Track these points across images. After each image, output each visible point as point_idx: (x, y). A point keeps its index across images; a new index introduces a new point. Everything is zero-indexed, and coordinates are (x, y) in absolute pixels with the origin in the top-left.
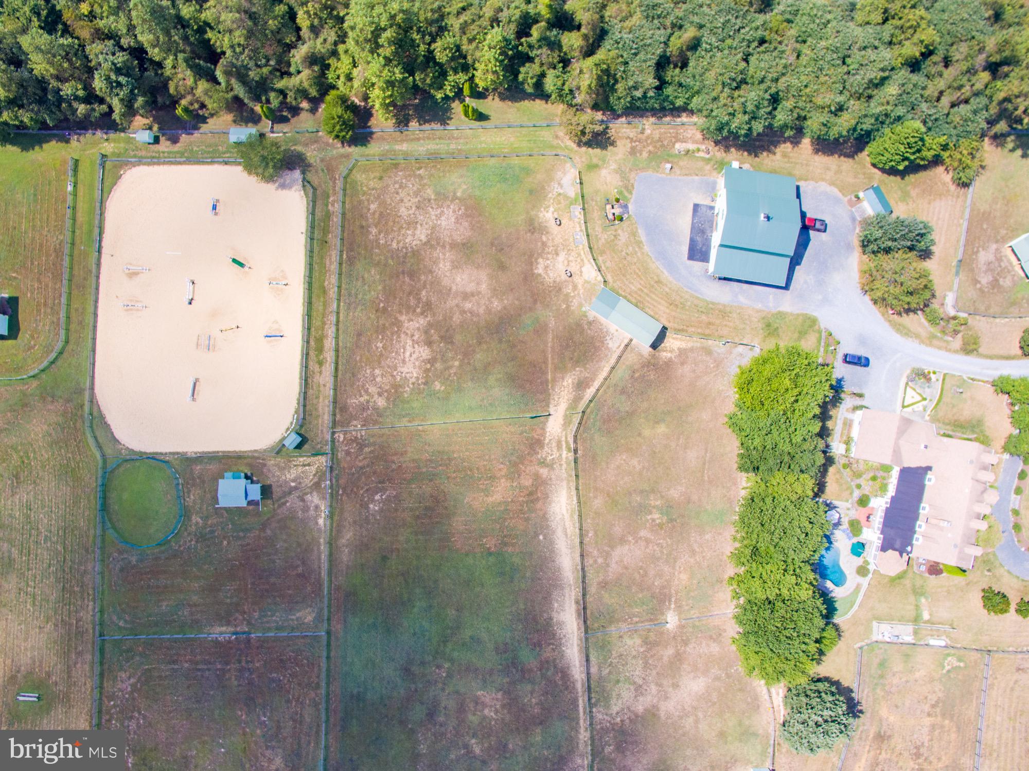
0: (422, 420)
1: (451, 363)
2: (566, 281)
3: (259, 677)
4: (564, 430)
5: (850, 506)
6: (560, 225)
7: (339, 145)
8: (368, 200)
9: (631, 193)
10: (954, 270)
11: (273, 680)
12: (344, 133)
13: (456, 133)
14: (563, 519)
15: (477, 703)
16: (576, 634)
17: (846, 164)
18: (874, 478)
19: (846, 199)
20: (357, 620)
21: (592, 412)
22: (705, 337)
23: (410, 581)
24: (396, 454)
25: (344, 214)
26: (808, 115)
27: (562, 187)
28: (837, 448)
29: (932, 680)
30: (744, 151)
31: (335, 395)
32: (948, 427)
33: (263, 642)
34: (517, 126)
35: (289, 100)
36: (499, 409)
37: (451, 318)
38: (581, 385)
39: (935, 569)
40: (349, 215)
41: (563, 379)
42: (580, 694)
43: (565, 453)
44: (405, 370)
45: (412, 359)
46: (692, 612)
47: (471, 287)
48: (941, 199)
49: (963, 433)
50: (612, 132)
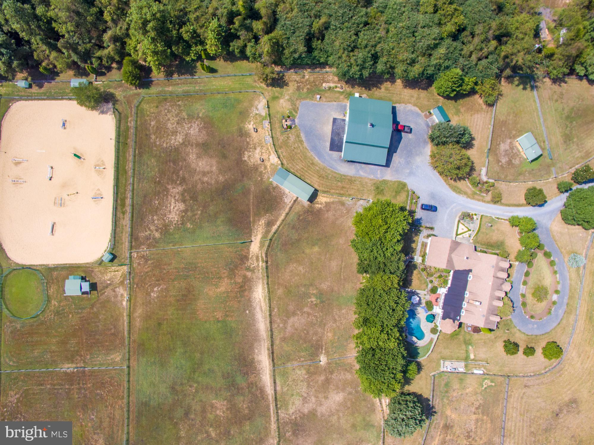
0: (180, 245)
1: (196, 212)
2: (260, 164)
3: (90, 393)
4: (260, 250)
5: (426, 293)
6: (257, 132)
7: (134, 88)
8: (150, 120)
9: (297, 113)
10: (486, 155)
11: (98, 394)
12: (134, 82)
13: (199, 80)
14: (260, 301)
15: (212, 407)
16: (268, 368)
17: (423, 94)
18: (440, 277)
19: (423, 114)
20: (145, 359)
21: (276, 240)
22: (341, 195)
23: (174, 337)
24: (166, 265)
25: (136, 128)
26: (396, 66)
27: (258, 110)
28: (418, 259)
29: (476, 393)
30: (362, 87)
31: (132, 231)
32: (483, 246)
33: (92, 372)
34: (233, 76)
35: (103, 63)
36: (223, 238)
37: (196, 186)
38: (270, 224)
39: (477, 330)
40: (139, 128)
41: (259, 220)
42: (271, 402)
43: (261, 263)
44: (171, 216)
45: (175, 210)
46: (335, 355)
47: (207, 169)
48: (478, 113)
49: (492, 250)
50: (286, 78)
